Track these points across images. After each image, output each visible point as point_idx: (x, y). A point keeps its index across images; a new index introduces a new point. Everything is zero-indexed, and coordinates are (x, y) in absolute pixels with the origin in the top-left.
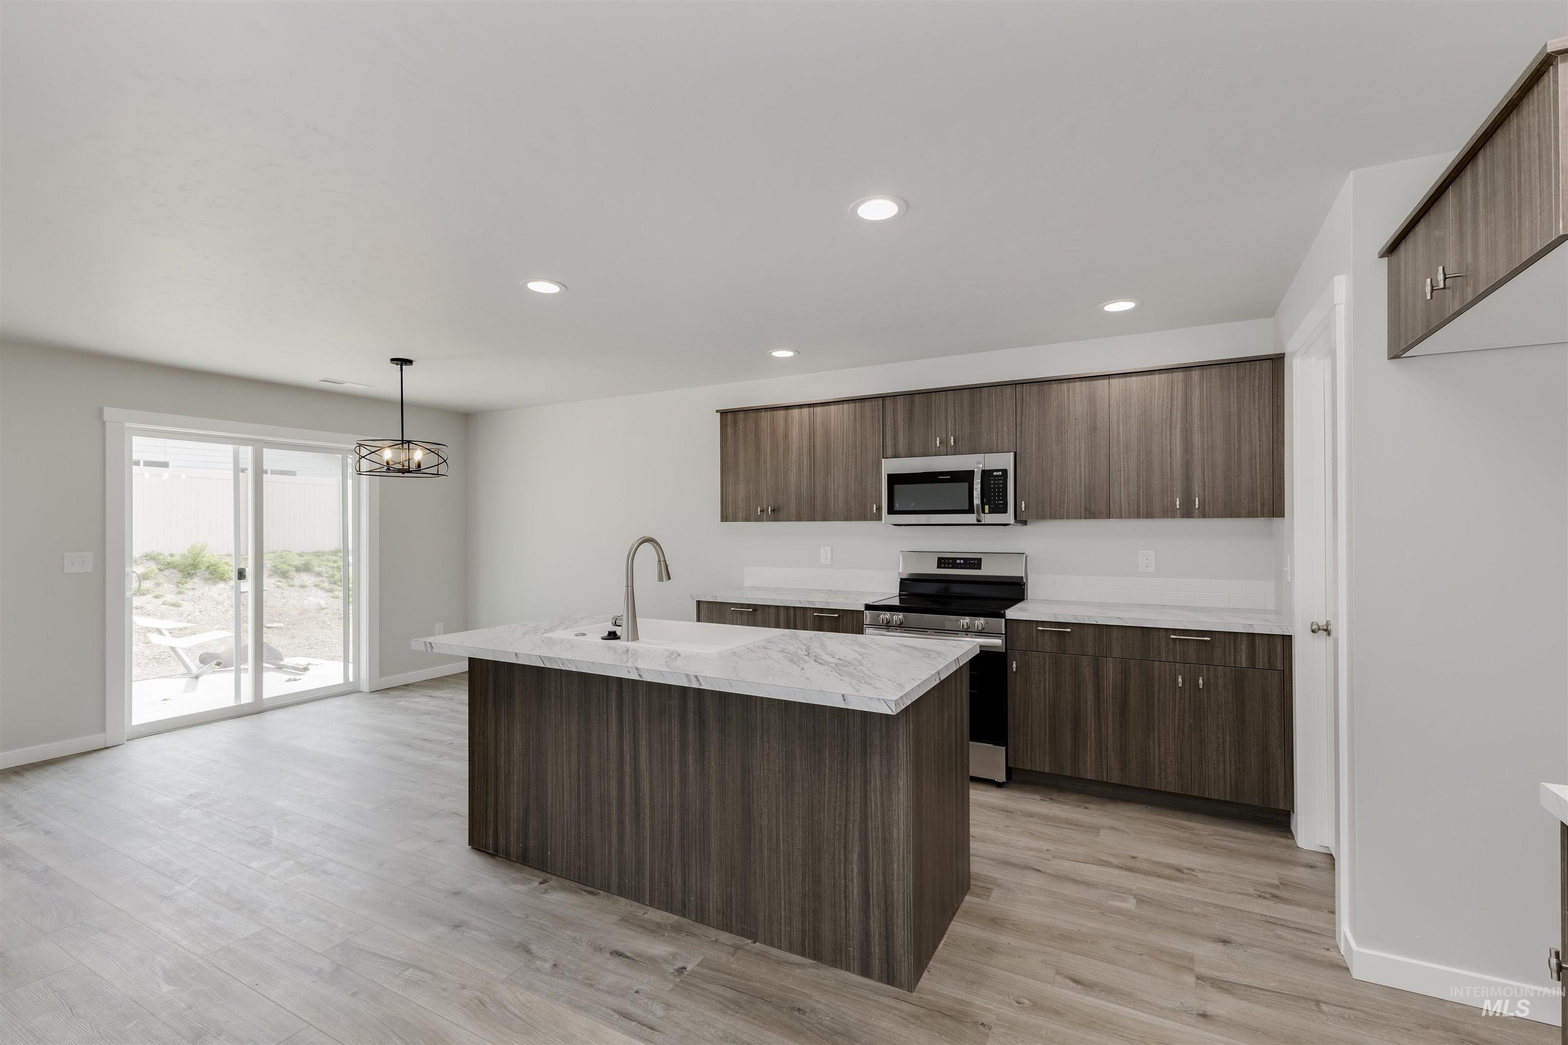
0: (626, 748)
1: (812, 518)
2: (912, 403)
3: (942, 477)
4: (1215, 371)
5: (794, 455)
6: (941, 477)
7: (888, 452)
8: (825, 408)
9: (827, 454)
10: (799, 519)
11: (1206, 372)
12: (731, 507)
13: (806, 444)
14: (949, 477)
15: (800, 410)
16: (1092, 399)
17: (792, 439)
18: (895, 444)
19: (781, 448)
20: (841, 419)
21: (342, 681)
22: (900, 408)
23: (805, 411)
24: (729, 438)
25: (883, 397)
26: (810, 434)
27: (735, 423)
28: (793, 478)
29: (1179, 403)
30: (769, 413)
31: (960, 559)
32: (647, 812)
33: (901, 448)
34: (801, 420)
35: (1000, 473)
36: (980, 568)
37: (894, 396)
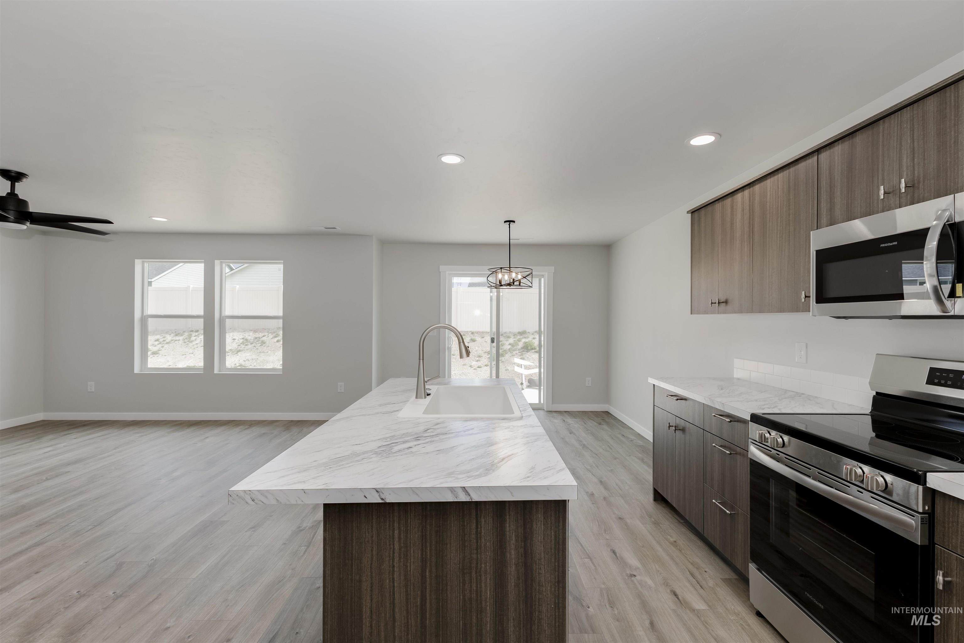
1: (750, 310)
3: (886, 245)
5: (737, 242)
6: (883, 245)
7: (822, 221)
8: (762, 184)
9: (763, 235)
10: (741, 312)
13: (747, 229)
14: (896, 243)
15: (742, 193)
17: (736, 225)
18: (831, 209)
19: (728, 238)
20: (775, 192)
21: (538, 402)
22: (837, 159)
23: (747, 192)
24: (696, 234)
26: (750, 216)
27: (699, 220)
28: (737, 266)
30: (720, 204)
33: (838, 211)
34: (743, 203)
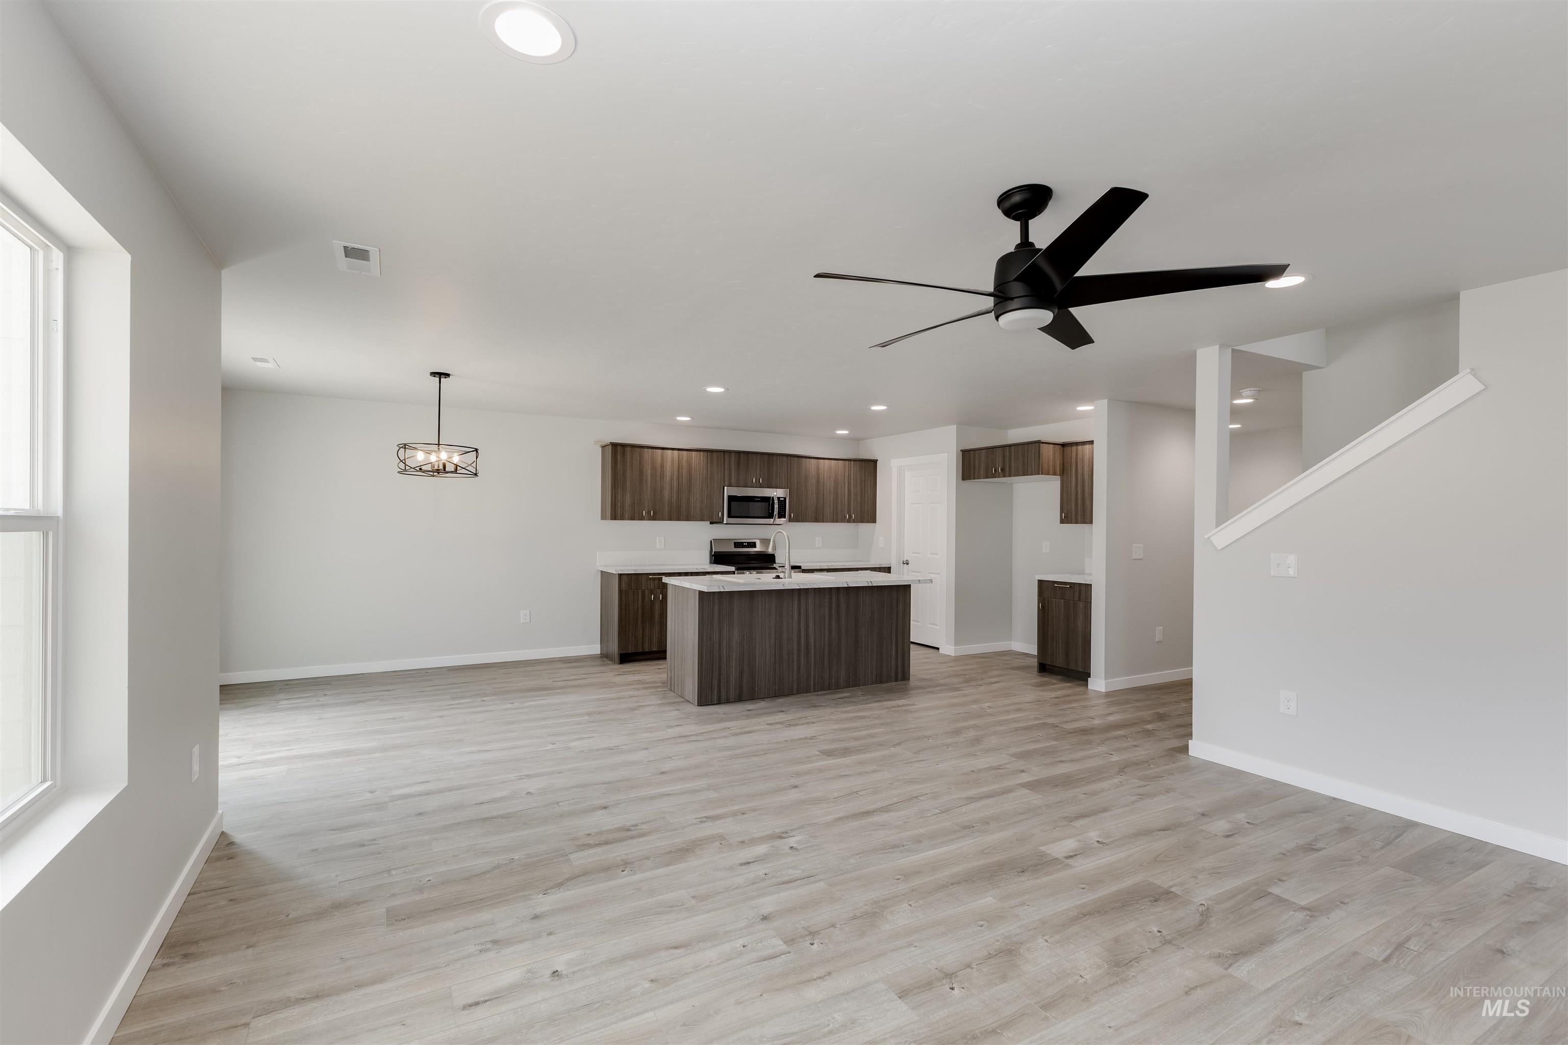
0: (802, 625)
1: (678, 519)
2: (739, 457)
3: (757, 499)
4: (858, 463)
5: (668, 479)
7: (727, 483)
8: (689, 452)
9: (690, 480)
10: (670, 519)
11: (855, 462)
12: (619, 510)
13: (676, 473)
14: (760, 499)
15: (672, 451)
16: (818, 468)
17: (666, 469)
18: (730, 479)
19: (658, 474)
20: (698, 461)
22: (733, 459)
23: (676, 452)
24: (619, 462)
25: (724, 452)
26: (678, 467)
27: (624, 454)
28: (666, 493)
29: (847, 474)
31: (745, 543)
32: (813, 651)
33: (734, 482)
34: (673, 458)
35: (783, 499)
36: (755, 547)
37: (730, 452)
